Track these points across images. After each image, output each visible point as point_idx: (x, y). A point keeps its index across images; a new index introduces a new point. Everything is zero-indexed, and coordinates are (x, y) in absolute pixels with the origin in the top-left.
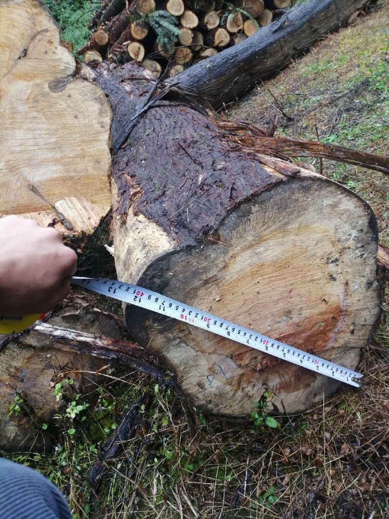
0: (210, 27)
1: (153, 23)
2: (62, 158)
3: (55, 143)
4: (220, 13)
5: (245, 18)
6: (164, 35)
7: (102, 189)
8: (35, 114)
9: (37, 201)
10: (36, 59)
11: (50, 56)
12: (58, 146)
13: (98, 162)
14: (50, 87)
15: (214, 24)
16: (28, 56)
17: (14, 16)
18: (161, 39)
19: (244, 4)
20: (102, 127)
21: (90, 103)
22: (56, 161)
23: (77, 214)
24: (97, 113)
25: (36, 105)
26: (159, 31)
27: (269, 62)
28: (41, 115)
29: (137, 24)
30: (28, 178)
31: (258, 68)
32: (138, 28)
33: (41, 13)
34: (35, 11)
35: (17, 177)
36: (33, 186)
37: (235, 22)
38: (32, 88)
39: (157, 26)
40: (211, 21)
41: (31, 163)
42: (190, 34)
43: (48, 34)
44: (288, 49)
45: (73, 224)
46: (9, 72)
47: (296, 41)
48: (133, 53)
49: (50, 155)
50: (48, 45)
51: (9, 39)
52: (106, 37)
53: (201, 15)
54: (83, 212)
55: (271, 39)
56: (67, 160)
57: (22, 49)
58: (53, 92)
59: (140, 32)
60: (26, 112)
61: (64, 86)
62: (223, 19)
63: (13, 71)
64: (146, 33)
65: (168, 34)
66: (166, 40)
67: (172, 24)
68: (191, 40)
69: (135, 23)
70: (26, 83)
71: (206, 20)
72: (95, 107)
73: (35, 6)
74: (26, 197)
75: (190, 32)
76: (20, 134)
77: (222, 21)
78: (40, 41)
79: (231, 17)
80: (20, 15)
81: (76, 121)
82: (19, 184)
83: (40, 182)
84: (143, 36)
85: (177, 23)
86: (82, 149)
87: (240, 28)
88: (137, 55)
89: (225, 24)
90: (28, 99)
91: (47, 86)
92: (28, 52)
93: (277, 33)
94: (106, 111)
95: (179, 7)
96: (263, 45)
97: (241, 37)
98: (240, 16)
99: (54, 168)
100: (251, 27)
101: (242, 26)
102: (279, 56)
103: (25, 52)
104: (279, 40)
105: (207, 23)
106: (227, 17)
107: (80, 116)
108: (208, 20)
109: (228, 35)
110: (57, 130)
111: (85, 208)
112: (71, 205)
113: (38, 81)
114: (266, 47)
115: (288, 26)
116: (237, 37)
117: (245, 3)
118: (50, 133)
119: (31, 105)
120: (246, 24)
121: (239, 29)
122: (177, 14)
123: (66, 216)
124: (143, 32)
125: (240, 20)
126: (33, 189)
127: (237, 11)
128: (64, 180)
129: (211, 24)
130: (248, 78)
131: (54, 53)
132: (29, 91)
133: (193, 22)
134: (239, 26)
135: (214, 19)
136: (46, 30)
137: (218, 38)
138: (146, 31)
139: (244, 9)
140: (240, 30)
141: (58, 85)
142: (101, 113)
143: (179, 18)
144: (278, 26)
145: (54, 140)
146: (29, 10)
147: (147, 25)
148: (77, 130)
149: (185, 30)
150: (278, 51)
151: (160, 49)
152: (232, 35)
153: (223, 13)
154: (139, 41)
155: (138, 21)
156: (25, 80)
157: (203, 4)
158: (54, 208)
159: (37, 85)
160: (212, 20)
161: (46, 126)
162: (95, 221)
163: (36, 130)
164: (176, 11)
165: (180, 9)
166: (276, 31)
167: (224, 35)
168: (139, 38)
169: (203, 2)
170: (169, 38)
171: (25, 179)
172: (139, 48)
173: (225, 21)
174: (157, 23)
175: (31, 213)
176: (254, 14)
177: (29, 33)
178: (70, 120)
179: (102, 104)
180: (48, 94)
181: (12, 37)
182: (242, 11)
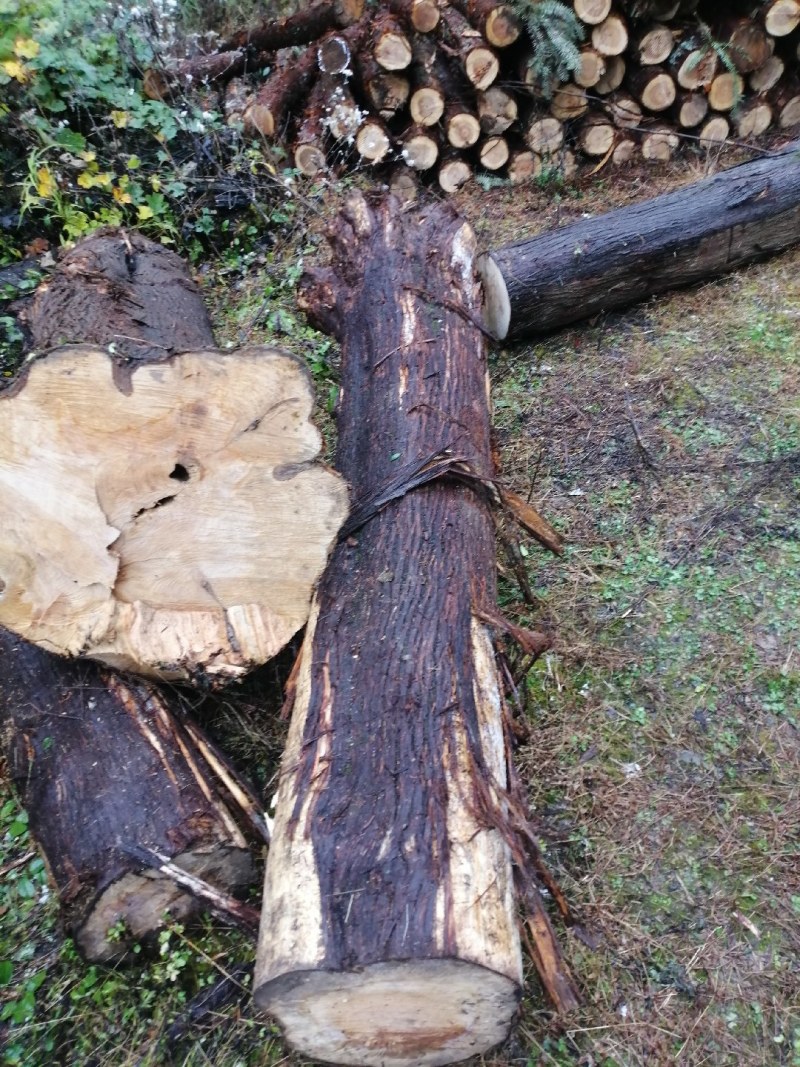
0: (646, 60)
1: (534, 28)
2: (259, 557)
3: (256, 539)
4: (678, 37)
5: (721, 69)
6: (547, 59)
7: (298, 599)
8: (243, 502)
9: (205, 598)
10: (269, 434)
11: (290, 433)
12: (259, 543)
13: (305, 567)
14: (275, 473)
15: (658, 56)
16: (258, 430)
17: (258, 376)
18: (538, 66)
19: (732, 38)
20: (329, 528)
21: (323, 498)
22: (249, 559)
23: (252, 633)
24: (328, 510)
25: (248, 492)
26: (540, 47)
27: (695, 264)
28: (250, 505)
29: (505, 14)
30: (205, 573)
31: (669, 270)
32: (504, 21)
33: (296, 377)
34: (290, 373)
35: (189, 570)
36: (207, 583)
37: (699, 70)
38: (251, 470)
39: (540, 36)
40: (654, 49)
41: (215, 556)
42: (600, 68)
43: (297, 405)
44: (743, 246)
45: (243, 647)
46: (226, 447)
47: (766, 233)
48: (475, 70)
49: (243, 551)
50: (291, 418)
51: (240, 405)
52: (433, 18)
53: (636, 31)
54: (261, 631)
55: (719, 222)
56: (264, 560)
57: (253, 419)
58: (278, 479)
59: (504, 31)
60: (231, 499)
61: (295, 474)
62: (678, 53)
63: (231, 446)
64: (515, 38)
65: (554, 61)
66: (546, 70)
67: (572, 40)
68: (596, 79)
69: (501, 9)
70: (243, 464)
71: (643, 43)
72: (328, 503)
73: (292, 368)
74: (192, 592)
75: (600, 63)
76: (212, 523)
77: (675, 56)
78: (281, 412)
79: (694, 57)
80: (267, 376)
81: (295, 517)
82: (189, 578)
83: (219, 580)
84: (508, 41)
85: (583, 38)
86: (291, 551)
87: (704, 83)
88: (480, 76)
89: (678, 67)
90: (239, 483)
91: (270, 471)
92: (261, 425)
93: (736, 211)
94: (341, 511)
95: (599, 7)
96: (695, 231)
97: (697, 104)
98: (713, 60)
99: (243, 567)
100: (726, 88)
101: (709, 82)
102: (719, 257)
103: (256, 425)
104: (731, 227)
105: (643, 50)
106: (687, 53)
107: (303, 512)
108: (648, 46)
109: (673, 91)
110: (265, 524)
111: (266, 625)
112: (249, 620)
113: (260, 464)
114: (702, 236)
115: (763, 201)
116: (689, 100)
117: (735, 39)
118: (254, 526)
119: (241, 491)
120: (720, 79)
121: (700, 84)
122: (589, 19)
123: (237, 634)
124: (509, 32)
125: (709, 69)
126: (207, 586)
127: (711, 49)
128: (251, 581)
129: (650, 55)
130: (643, 284)
131: (296, 430)
132: (243, 475)
133: (614, 44)
134: (703, 78)
135: (661, 46)
136: (296, 400)
137: (651, 92)
138: (516, 33)
139: (727, 49)
140: (701, 88)
141: (287, 471)
142: (333, 512)
143: (589, 29)
144: (744, 198)
145: (255, 535)
146: (281, 371)
147: (522, 24)
148: (293, 527)
149: (592, 56)
150: (721, 247)
151: (528, 80)
152: (681, 91)
153: (684, 37)
154: (496, 51)
155: (508, 8)
156: (243, 460)
157: (651, 9)
158: (225, 611)
159: (258, 468)
160: (657, 47)
161: (250, 518)
162: (274, 647)
163: (236, 520)
164: (590, 13)
165: (601, 11)
166: (736, 207)
167: (667, 89)
168: (496, 41)
169: (653, 5)
170: (554, 68)
171: (200, 574)
172: (490, 64)
173: (681, 60)
174: (543, 29)
175: (194, 613)
176: (743, 65)
177: (272, 400)
178: (286, 515)
179: (338, 502)
180: (268, 481)
181: (246, 403)
182: (721, 52)
